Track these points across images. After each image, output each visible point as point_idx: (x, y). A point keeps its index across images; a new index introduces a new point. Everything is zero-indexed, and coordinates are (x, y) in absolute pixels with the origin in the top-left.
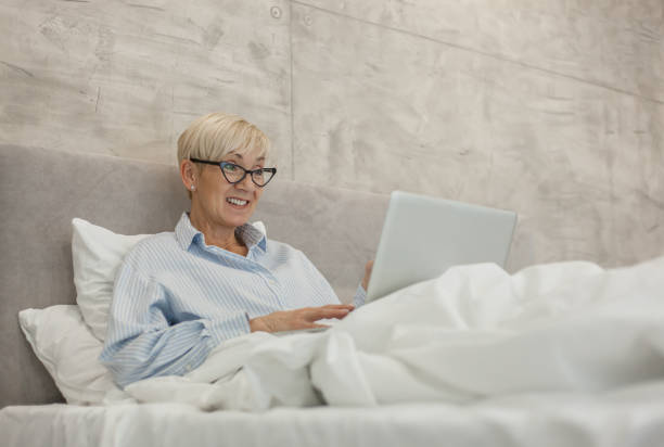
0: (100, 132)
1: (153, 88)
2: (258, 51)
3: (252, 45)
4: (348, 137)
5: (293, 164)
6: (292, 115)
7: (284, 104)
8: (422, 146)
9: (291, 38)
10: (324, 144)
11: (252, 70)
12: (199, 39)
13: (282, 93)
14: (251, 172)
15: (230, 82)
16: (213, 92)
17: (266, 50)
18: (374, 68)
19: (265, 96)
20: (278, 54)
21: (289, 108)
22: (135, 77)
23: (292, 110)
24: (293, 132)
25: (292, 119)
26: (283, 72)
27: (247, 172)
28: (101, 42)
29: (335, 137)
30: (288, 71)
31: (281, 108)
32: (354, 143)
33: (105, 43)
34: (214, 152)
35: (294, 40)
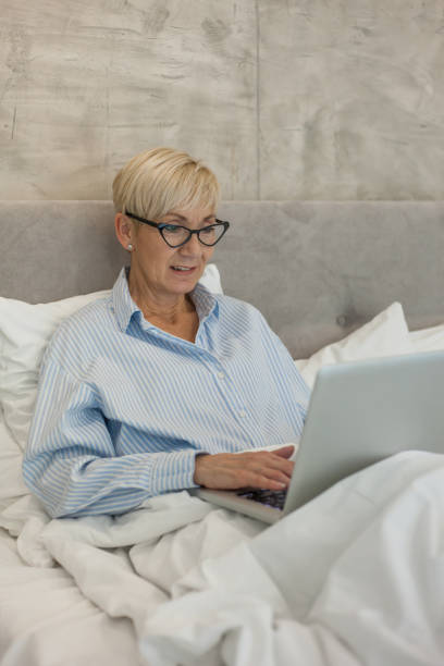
0: (19, 165)
1: (82, 99)
2: (215, 31)
3: (207, 25)
4: (328, 127)
5: (258, 171)
6: (258, 110)
7: (248, 96)
8: (423, 126)
9: (257, 7)
10: (298, 140)
11: (207, 57)
12: (138, 26)
13: (246, 83)
14: (197, 232)
15: (177, 78)
16: (158, 93)
17: (224, 28)
18: (366, 32)
19: (222, 89)
20: (240, 31)
21: (254, 100)
22: (58, 88)
23: (258, 103)
24: (259, 130)
25: (258, 114)
26: (247, 53)
27: (192, 232)
28: (14, 49)
29: (312, 131)
30: (254, 52)
31: (244, 102)
32: (336, 134)
33: (19, 49)
34: (153, 208)
35: (261, 9)
